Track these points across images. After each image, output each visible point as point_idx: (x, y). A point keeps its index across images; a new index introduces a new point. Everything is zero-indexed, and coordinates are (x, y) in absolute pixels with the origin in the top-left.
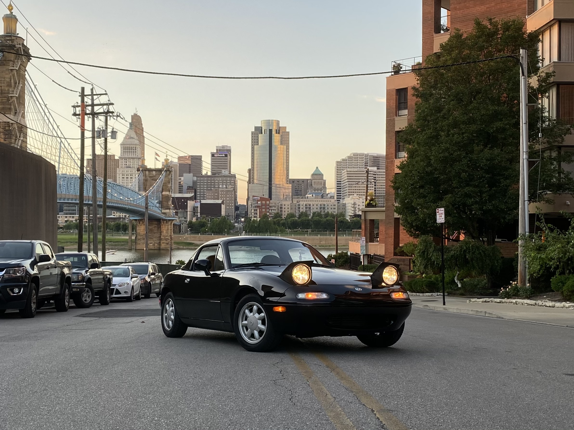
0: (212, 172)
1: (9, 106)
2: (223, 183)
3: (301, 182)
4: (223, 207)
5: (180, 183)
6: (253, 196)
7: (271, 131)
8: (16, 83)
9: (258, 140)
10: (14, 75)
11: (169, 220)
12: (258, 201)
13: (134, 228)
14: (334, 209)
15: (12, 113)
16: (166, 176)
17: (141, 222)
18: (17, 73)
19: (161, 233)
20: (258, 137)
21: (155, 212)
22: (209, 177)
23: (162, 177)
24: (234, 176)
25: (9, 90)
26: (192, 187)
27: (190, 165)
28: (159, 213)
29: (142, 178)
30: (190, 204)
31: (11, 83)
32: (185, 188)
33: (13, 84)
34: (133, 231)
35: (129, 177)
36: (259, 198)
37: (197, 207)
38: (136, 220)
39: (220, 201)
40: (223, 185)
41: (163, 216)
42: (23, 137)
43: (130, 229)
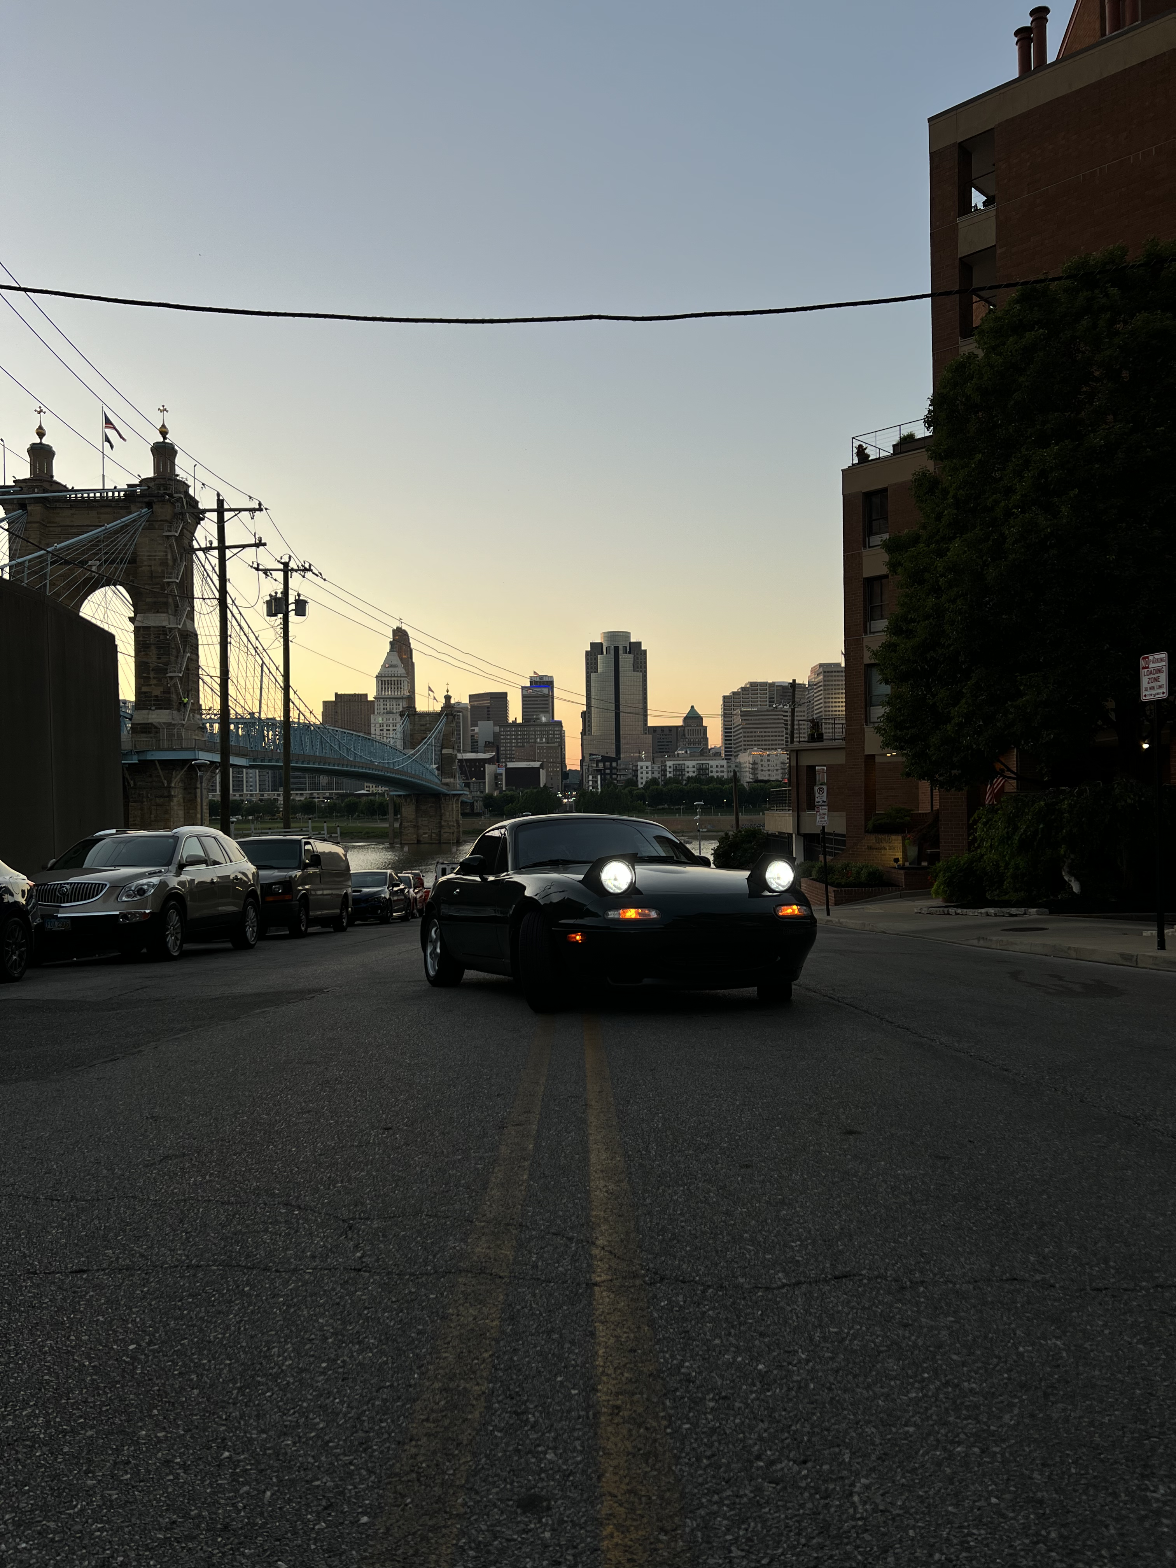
0: (523, 719)
1: (165, 600)
2: (541, 734)
3: (667, 732)
4: (543, 773)
5: (473, 736)
6: (591, 755)
7: (616, 649)
8: (175, 560)
9: (596, 664)
10: (171, 546)
11: (454, 795)
12: (598, 761)
13: (397, 811)
14: (722, 772)
15: (170, 611)
16: (447, 723)
17: (408, 800)
18: (177, 544)
19: (441, 816)
20: (596, 659)
21: (430, 781)
22: (519, 725)
23: (441, 725)
24: (559, 724)
25: (163, 572)
26: (493, 743)
27: (488, 707)
28: (436, 784)
29: (409, 728)
30: (489, 769)
31: (167, 559)
32: (481, 743)
33: (170, 562)
34: (395, 814)
35: (391, 728)
36: (600, 758)
37: (501, 774)
38: (399, 796)
39: (537, 764)
40: (541, 739)
41: (444, 790)
42: (191, 653)
43: (391, 811)
